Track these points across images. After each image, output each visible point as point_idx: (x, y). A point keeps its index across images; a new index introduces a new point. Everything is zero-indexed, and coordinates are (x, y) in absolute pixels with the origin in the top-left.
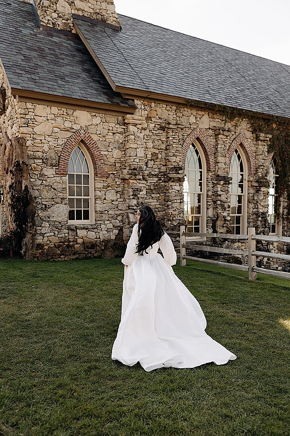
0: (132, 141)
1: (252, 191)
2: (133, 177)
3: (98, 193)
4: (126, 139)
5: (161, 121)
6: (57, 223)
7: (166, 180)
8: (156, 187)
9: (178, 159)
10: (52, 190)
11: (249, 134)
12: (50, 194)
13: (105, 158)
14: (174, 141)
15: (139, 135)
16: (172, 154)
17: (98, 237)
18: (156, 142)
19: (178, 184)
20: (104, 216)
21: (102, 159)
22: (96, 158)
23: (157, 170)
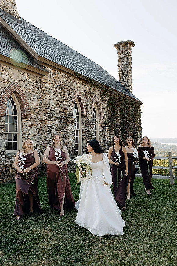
0: (47, 95)
1: (101, 129)
2: (49, 119)
4: (42, 93)
5: (61, 83)
8: (59, 126)
9: (71, 108)
11: (99, 97)
13: (30, 105)
14: (69, 97)
15: (51, 90)
18: (59, 97)
19: (71, 124)
21: (28, 105)
22: (24, 105)
23: (59, 115)
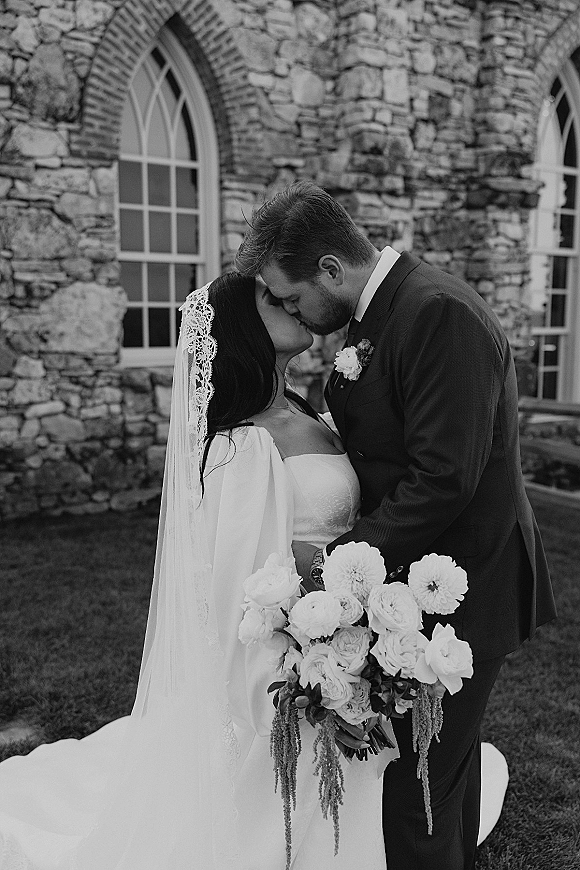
0: (367, 38)
4: (343, 30)
6: (75, 362)
7: (476, 199)
8: (441, 227)
9: (519, 121)
10: (56, 222)
12: (49, 240)
13: (264, 103)
14: (511, 51)
18: (447, 52)
19: (515, 217)
21: (252, 105)
22: (231, 100)
23: (445, 161)
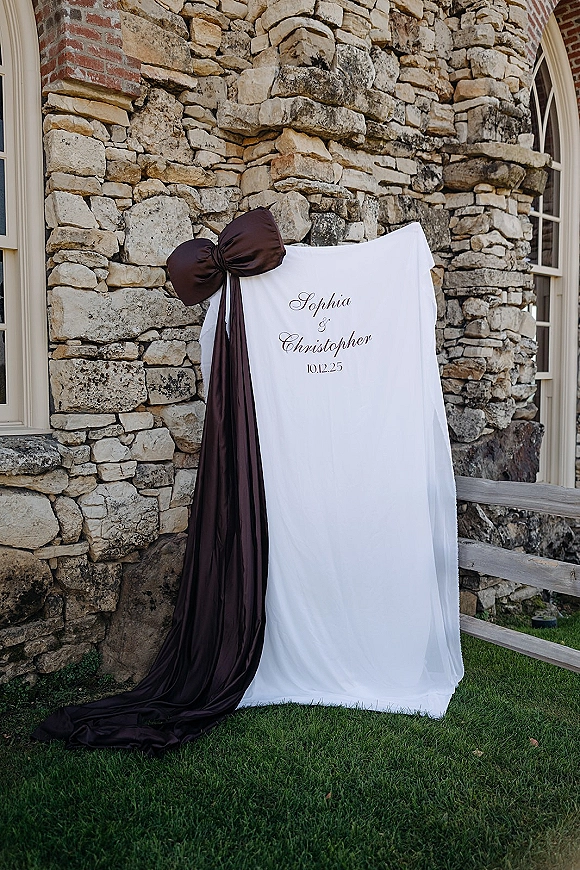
2: (317, 118)
3: (72, 208)
7: (459, 175)
16: (491, 36)
17: (72, 526)
20: (117, 376)
